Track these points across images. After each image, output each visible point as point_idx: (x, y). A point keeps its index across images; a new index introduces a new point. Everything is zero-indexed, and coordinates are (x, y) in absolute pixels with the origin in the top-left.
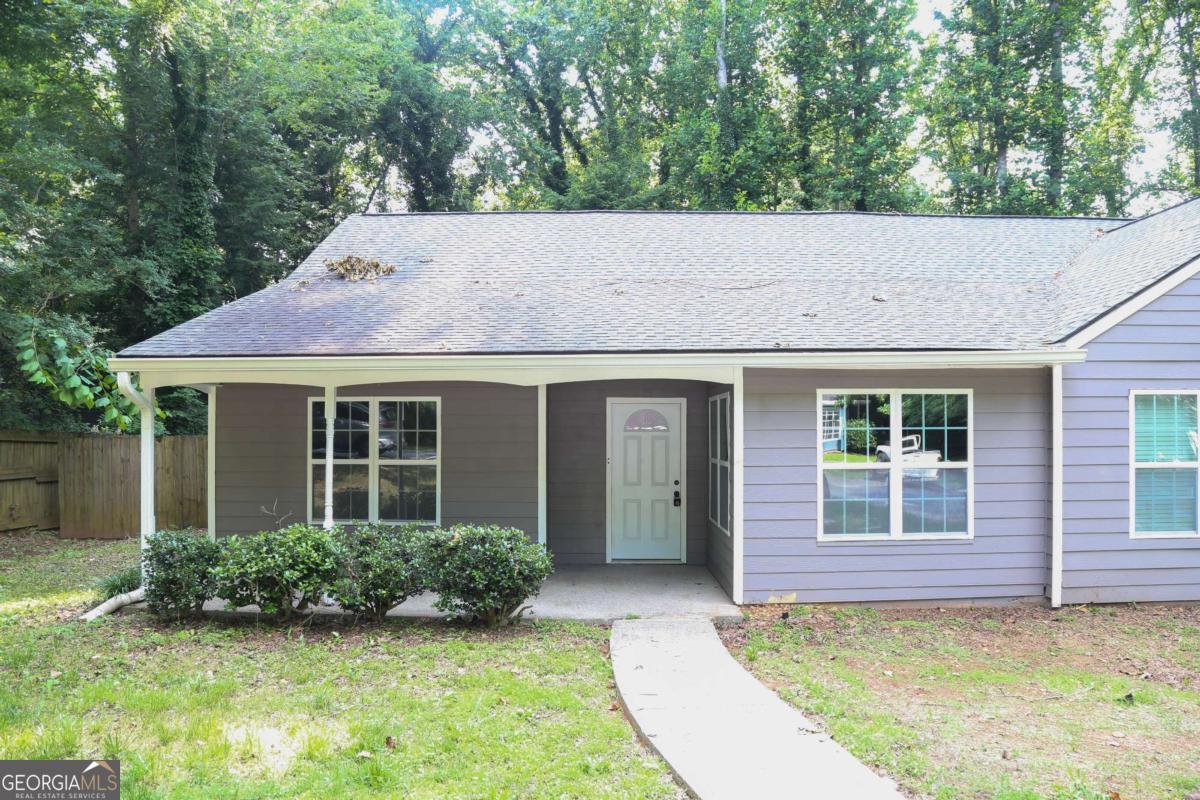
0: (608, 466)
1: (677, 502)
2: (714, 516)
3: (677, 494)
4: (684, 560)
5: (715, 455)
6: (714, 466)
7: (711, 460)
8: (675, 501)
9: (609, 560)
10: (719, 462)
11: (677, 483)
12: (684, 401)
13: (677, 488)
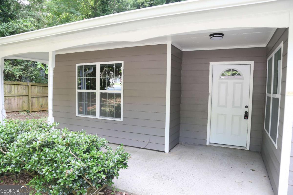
0: (210, 97)
1: (246, 117)
2: (267, 129)
3: (246, 113)
4: (248, 148)
5: (269, 92)
6: (269, 98)
7: (267, 95)
8: (245, 116)
9: (208, 143)
10: (272, 95)
11: (246, 107)
12: (252, 63)
13: (247, 110)
